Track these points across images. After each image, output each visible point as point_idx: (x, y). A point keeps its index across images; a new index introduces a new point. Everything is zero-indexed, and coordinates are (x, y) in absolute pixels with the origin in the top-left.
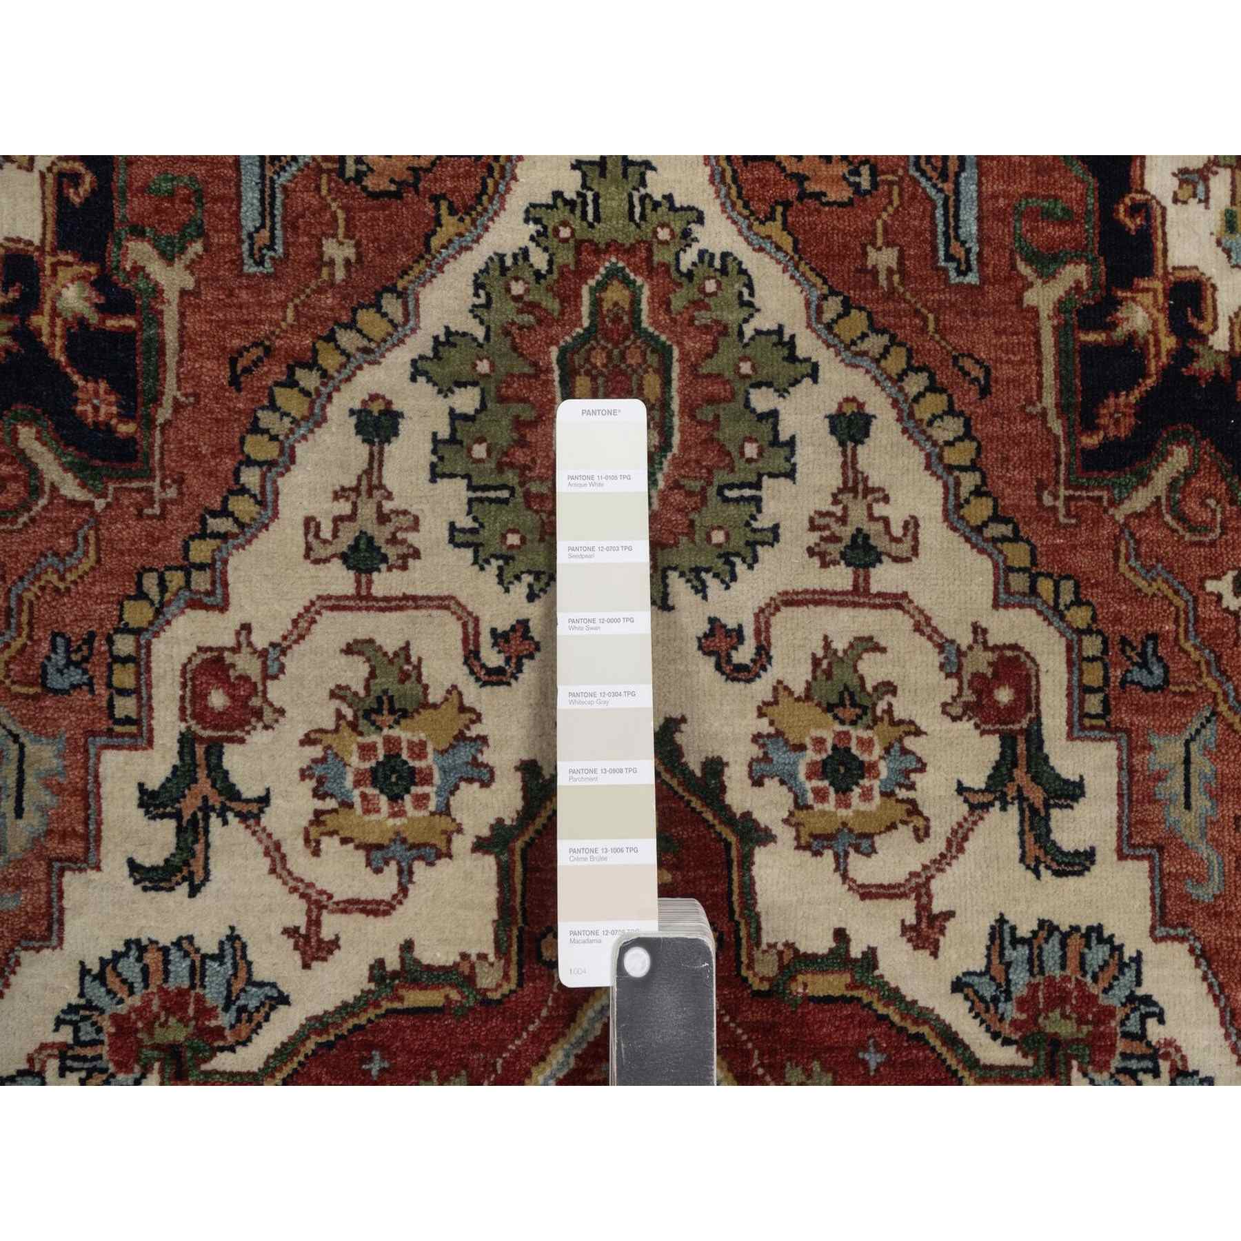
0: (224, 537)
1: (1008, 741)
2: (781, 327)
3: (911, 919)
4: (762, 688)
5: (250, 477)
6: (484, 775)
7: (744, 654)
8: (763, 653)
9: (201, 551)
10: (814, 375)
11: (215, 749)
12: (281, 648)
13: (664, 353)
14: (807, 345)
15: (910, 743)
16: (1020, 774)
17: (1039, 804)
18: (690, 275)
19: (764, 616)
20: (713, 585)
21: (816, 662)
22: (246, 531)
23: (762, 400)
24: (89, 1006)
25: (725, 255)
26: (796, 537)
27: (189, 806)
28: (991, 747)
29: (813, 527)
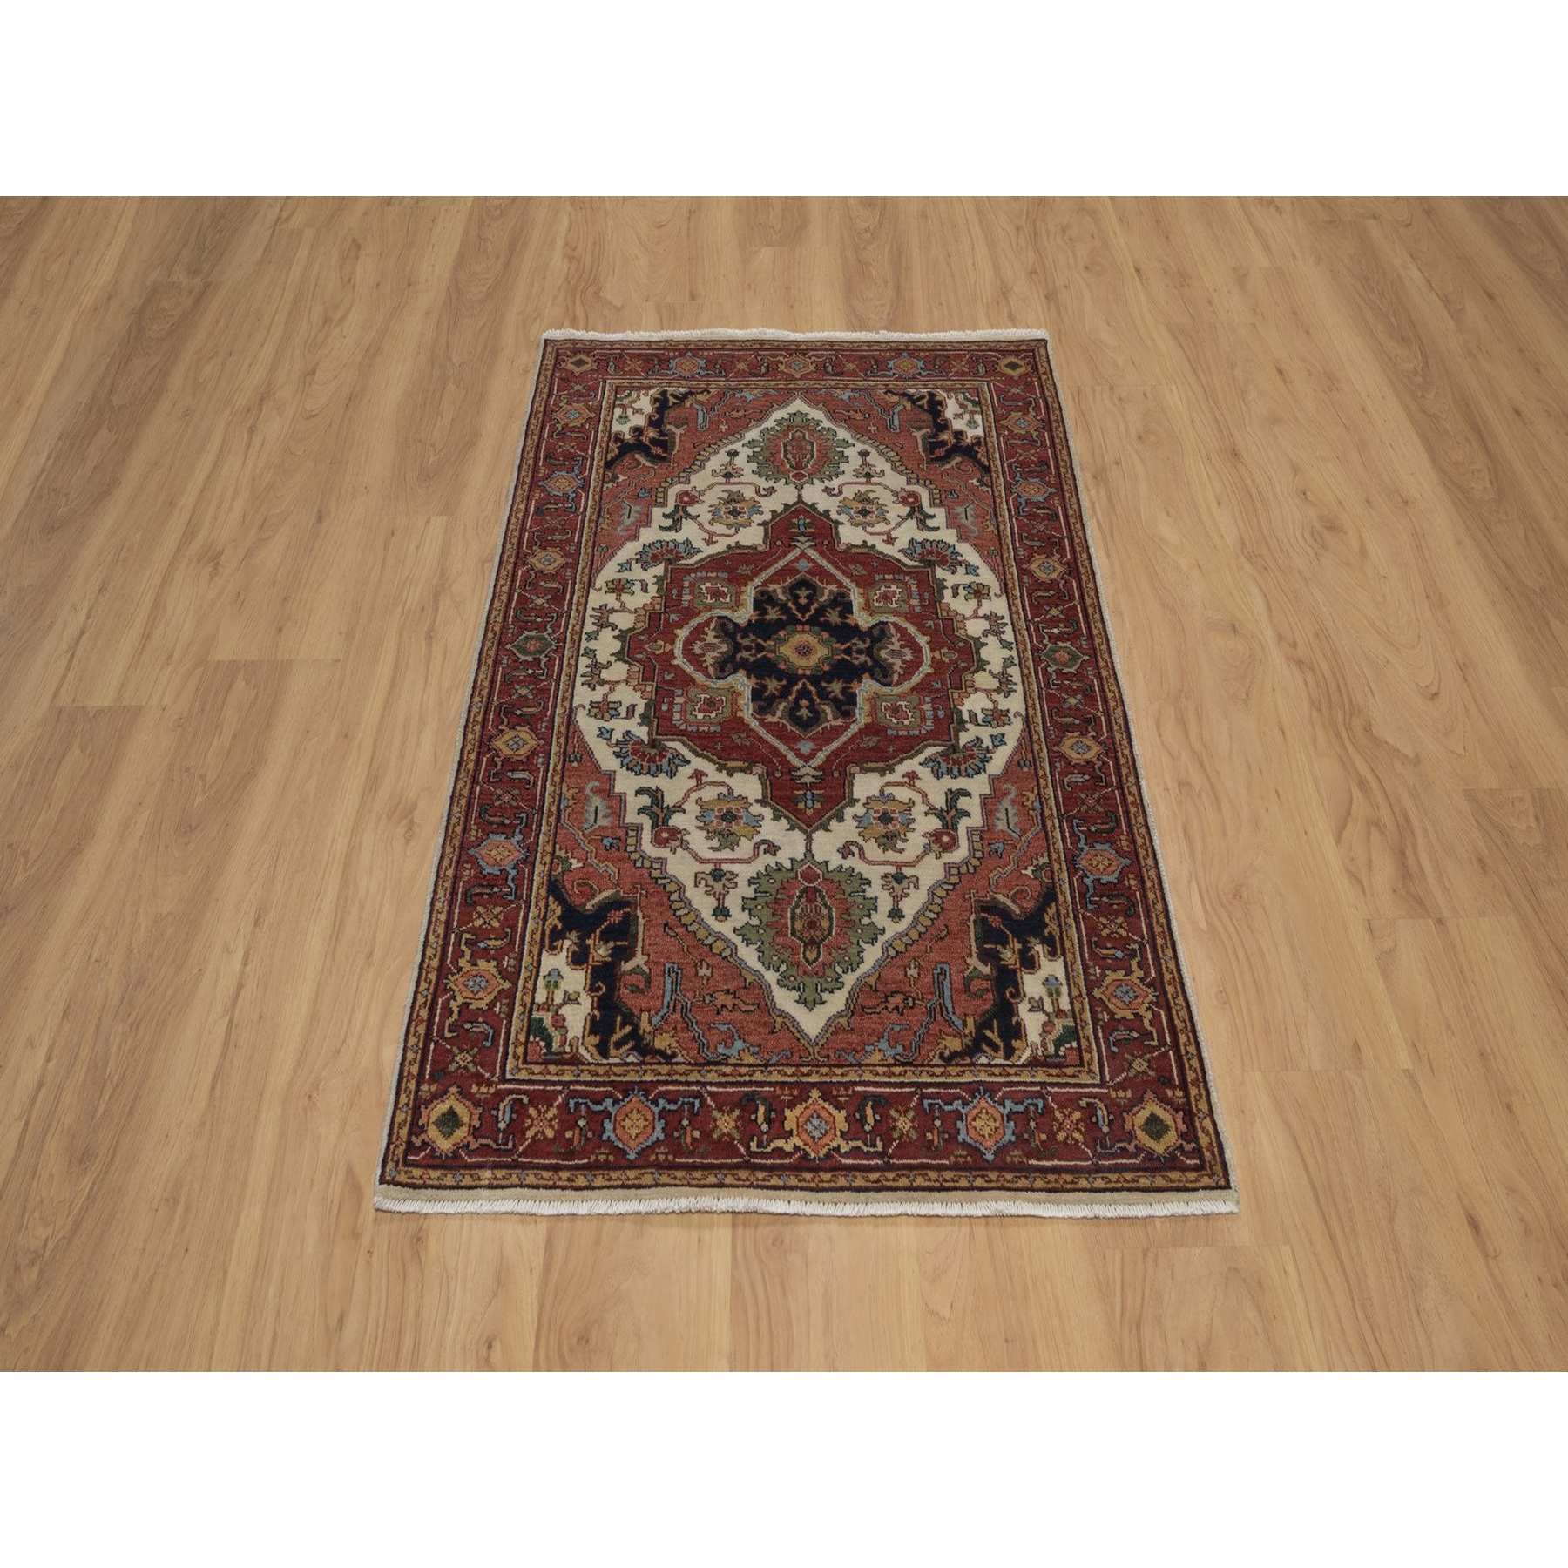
0: (945, 883)
1: (665, 822)
2: (747, 945)
3: (703, 778)
4: (757, 839)
5: (938, 901)
6: (855, 817)
7: (763, 847)
8: (756, 847)
9: (954, 880)
10: (735, 930)
11: (945, 825)
12: (925, 853)
13: (793, 934)
14: (737, 940)
15: (702, 824)
16: (662, 815)
17: (655, 807)
18: (783, 962)
19: (756, 855)
20: (773, 865)
21: (738, 845)
22: (939, 884)
23: (755, 922)
24: (983, 762)
25: (768, 969)
26: (742, 881)
27: (953, 812)
28: (671, 823)
29: (736, 883)
